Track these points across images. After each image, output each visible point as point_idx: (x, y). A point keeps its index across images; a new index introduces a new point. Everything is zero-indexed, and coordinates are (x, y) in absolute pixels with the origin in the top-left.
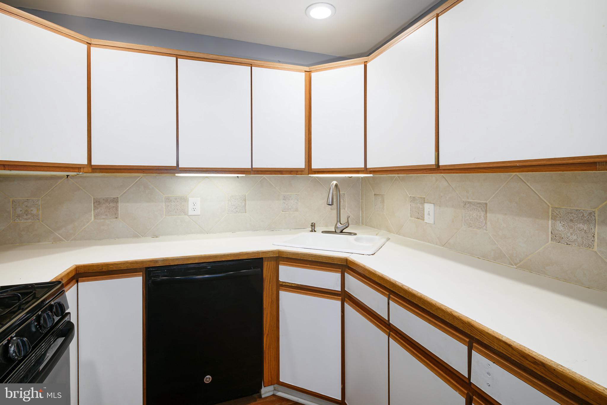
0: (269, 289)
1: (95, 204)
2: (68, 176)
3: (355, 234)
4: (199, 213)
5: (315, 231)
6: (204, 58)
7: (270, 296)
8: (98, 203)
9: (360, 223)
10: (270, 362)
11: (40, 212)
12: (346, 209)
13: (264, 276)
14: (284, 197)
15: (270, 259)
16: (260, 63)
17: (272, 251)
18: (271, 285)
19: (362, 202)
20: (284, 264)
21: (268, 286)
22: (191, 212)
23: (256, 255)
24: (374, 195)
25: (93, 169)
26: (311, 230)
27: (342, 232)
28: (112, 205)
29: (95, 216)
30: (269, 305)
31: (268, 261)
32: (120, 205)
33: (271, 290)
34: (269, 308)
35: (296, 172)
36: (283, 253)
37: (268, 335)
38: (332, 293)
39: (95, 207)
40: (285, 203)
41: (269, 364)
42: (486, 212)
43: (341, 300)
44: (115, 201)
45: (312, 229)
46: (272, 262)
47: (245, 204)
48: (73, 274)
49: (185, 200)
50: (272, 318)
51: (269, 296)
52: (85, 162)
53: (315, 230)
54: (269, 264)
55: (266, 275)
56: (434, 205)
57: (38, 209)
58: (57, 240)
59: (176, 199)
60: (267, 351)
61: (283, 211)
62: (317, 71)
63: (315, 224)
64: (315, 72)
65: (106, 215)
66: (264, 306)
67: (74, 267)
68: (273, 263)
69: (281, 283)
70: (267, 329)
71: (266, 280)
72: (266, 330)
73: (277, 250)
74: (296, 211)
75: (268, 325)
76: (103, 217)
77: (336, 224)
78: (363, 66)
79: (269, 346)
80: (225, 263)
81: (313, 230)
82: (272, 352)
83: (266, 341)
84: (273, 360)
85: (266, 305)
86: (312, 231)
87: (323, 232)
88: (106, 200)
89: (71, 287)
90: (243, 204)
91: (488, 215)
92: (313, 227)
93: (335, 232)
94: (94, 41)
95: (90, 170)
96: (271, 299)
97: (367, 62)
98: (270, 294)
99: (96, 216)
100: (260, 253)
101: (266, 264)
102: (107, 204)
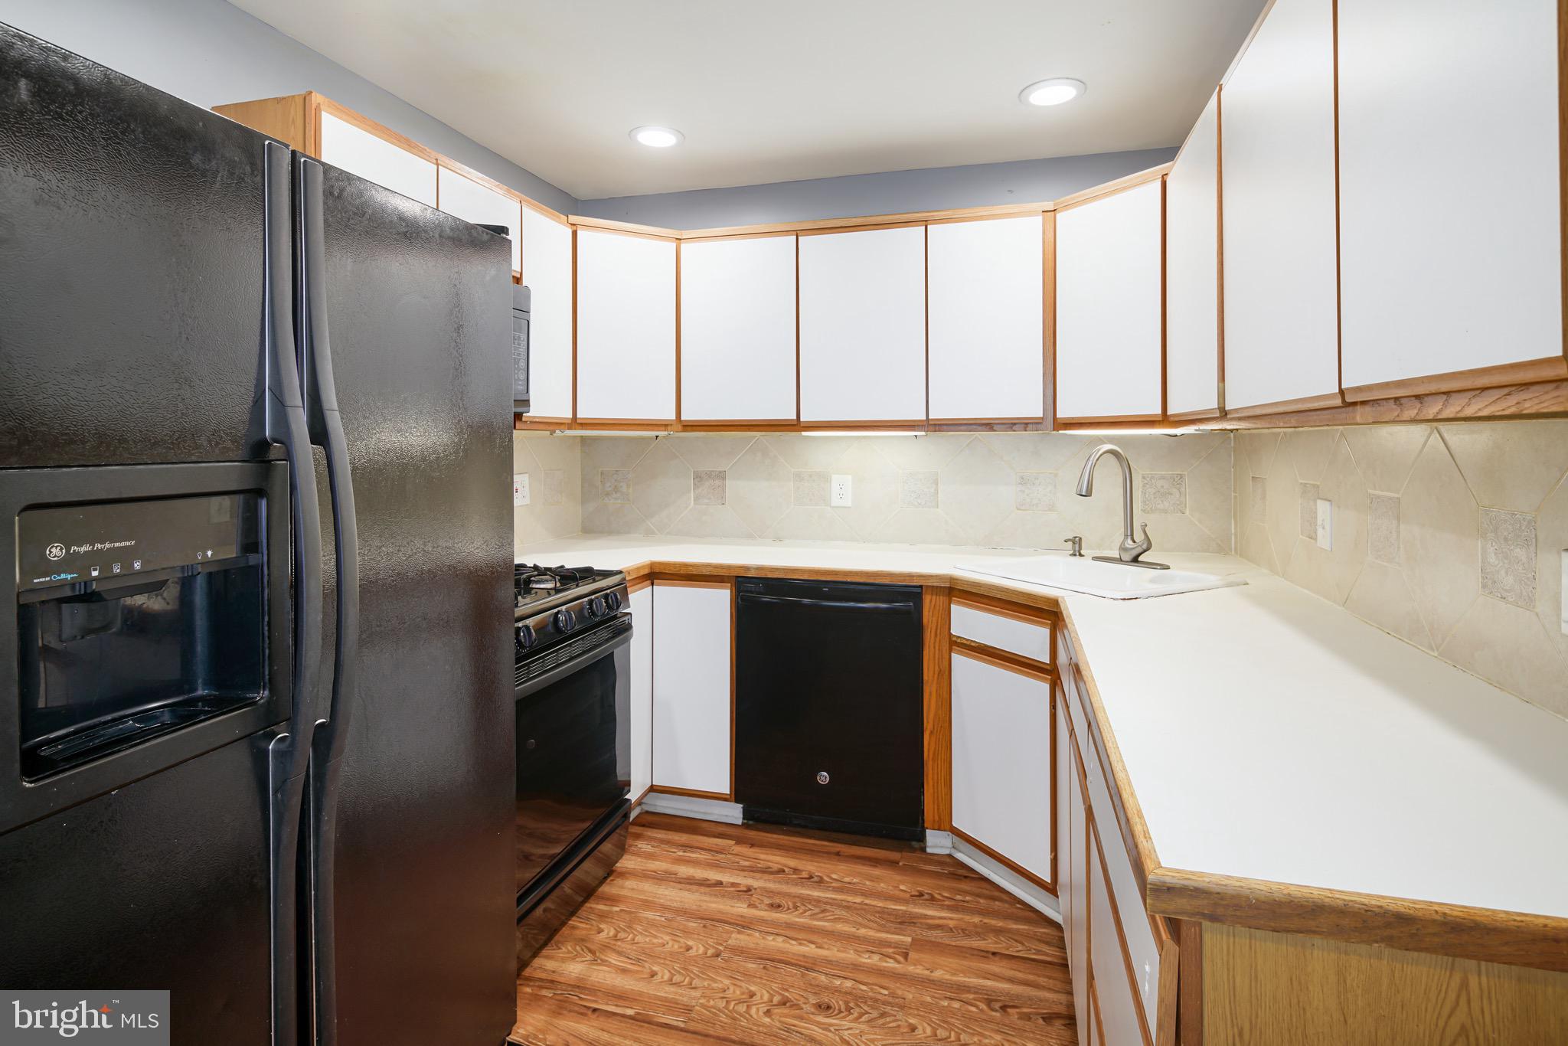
0: (934, 647)
1: (696, 480)
2: (657, 436)
3: (1168, 568)
4: (849, 504)
5: (1081, 555)
6: (841, 227)
7: (937, 661)
8: (699, 477)
9: (1231, 550)
10: (936, 784)
11: (631, 490)
12: (1188, 512)
13: (925, 620)
14: (1023, 478)
15: (936, 590)
16: (945, 215)
17: (936, 576)
18: (938, 640)
19: (1235, 497)
20: (959, 603)
21: (932, 642)
22: (835, 501)
23: (907, 578)
24: (1252, 480)
25: (684, 426)
26: (1071, 552)
27: (1135, 560)
28: (718, 482)
29: (694, 500)
30: (934, 677)
31: (932, 594)
32: (728, 482)
33: (939, 649)
34: (935, 682)
35: (1023, 426)
36: (959, 582)
37: (932, 733)
38: (1035, 666)
39: (695, 484)
40: (1024, 492)
41: (934, 788)
42: (1399, 519)
43: (1049, 682)
44: (722, 476)
45: (1075, 551)
46: (941, 597)
47: (937, 490)
48: (646, 571)
49: (825, 478)
50: (940, 703)
51: (934, 660)
52: (673, 417)
53: (1082, 552)
54: (933, 601)
55: (929, 622)
56: (1331, 504)
57: (628, 486)
58: (649, 533)
59: (811, 476)
60: (931, 763)
61: (1018, 509)
62: (1067, 207)
63: (1081, 539)
64: (1062, 211)
65: (710, 499)
66: (925, 677)
67: (649, 562)
68: (941, 600)
69: (954, 639)
70: (931, 721)
71: (929, 630)
72: (928, 722)
73: (947, 575)
74: (1050, 510)
75: (932, 716)
76: (706, 501)
77: (1123, 543)
78: (1158, 184)
79: (934, 754)
80: (852, 587)
81: (1078, 553)
82: (939, 766)
83: (929, 744)
84: (943, 784)
85: (928, 677)
86: (1075, 555)
87: (1095, 559)
88: (710, 475)
89: (643, 588)
90: (932, 490)
91: (1402, 526)
92: (1077, 546)
93: (1120, 561)
94: (686, 234)
95: (680, 428)
96: (939, 667)
97: (1167, 174)
98: (937, 656)
99: (696, 499)
100: (914, 576)
101: (927, 600)
102: (711, 481)
